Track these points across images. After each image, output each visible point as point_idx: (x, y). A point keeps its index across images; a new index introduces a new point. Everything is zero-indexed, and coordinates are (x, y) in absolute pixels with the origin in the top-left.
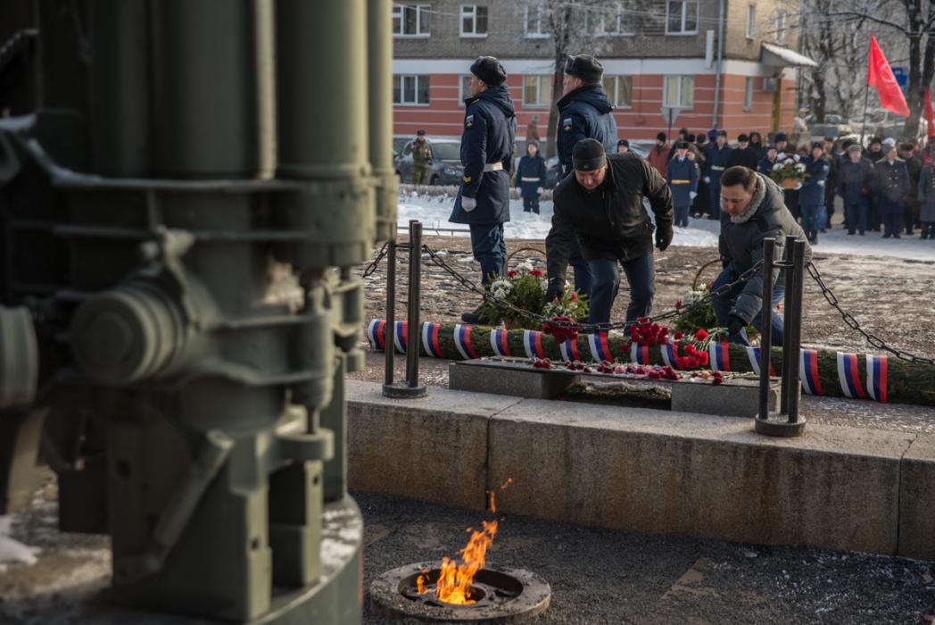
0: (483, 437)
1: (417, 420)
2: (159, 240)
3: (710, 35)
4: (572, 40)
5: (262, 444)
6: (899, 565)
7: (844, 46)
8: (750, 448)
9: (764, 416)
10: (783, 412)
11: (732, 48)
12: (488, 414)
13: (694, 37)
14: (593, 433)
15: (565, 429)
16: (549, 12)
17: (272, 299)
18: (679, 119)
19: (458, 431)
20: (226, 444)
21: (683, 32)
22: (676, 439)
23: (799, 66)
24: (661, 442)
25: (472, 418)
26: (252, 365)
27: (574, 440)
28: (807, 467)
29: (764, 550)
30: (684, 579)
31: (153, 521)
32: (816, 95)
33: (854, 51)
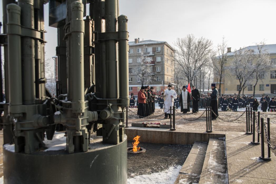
0: (136, 132)
1: (128, 130)
2: (109, 104)
3: (162, 81)
4: (144, 82)
5: (118, 126)
6: (187, 145)
7: (180, 83)
8: (169, 132)
9: (171, 128)
10: (173, 128)
11: (165, 83)
12: (137, 129)
13: (160, 82)
14: (150, 131)
15: (147, 131)
16: (141, 78)
17: (119, 111)
18: (159, 92)
19: (133, 132)
20: (115, 125)
21: (159, 81)
22: (160, 131)
23: (174, 85)
24: (159, 132)
25: (135, 130)
26: (117, 118)
27: (148, 132)
28: (176, 134)
29: (172, 145)
30: (162, 148)
31: (107, 134)
32: (177, 89)
33: (181, 83)
